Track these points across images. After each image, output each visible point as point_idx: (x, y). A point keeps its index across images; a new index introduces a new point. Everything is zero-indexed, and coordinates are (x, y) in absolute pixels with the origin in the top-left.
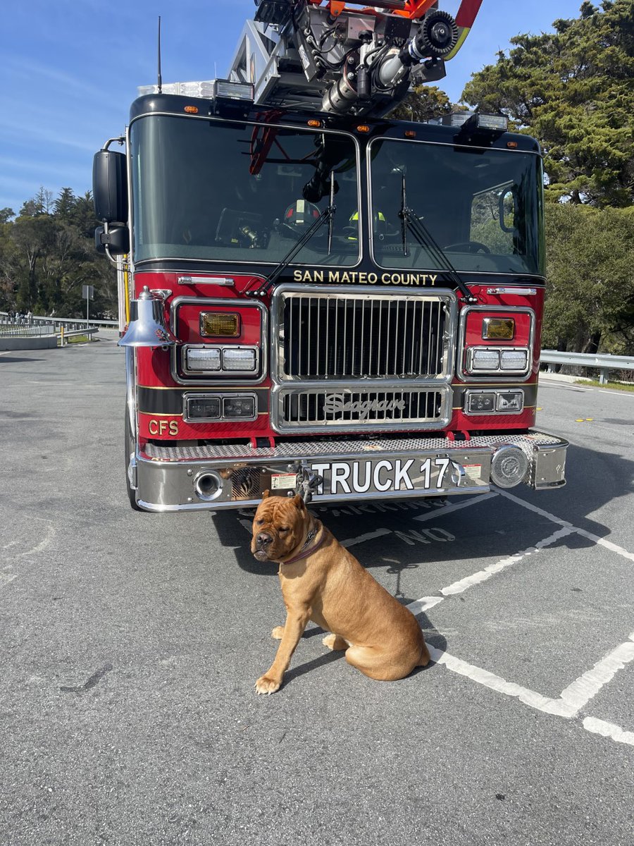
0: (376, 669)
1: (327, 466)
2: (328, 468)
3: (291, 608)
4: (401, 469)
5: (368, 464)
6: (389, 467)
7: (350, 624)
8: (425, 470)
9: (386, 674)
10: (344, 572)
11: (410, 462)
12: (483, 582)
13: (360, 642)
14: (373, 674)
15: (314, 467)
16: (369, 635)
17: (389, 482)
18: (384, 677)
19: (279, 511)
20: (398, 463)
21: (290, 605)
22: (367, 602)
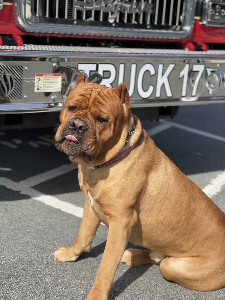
2: (95, 69)
3: (114, 217)
4: (163, 74)
6: (153, 72)
7: (175, 233)
8: (183, 77)
10: (166, 173)
11: (171, 67)
12: (218, 193)
13: (183, 252)
14: (200, 285)
15: (81, 67)
16: (196, 242)
17: (151, 88)
19: (98, 96)
20: (161, 66)
22: (193, 205)
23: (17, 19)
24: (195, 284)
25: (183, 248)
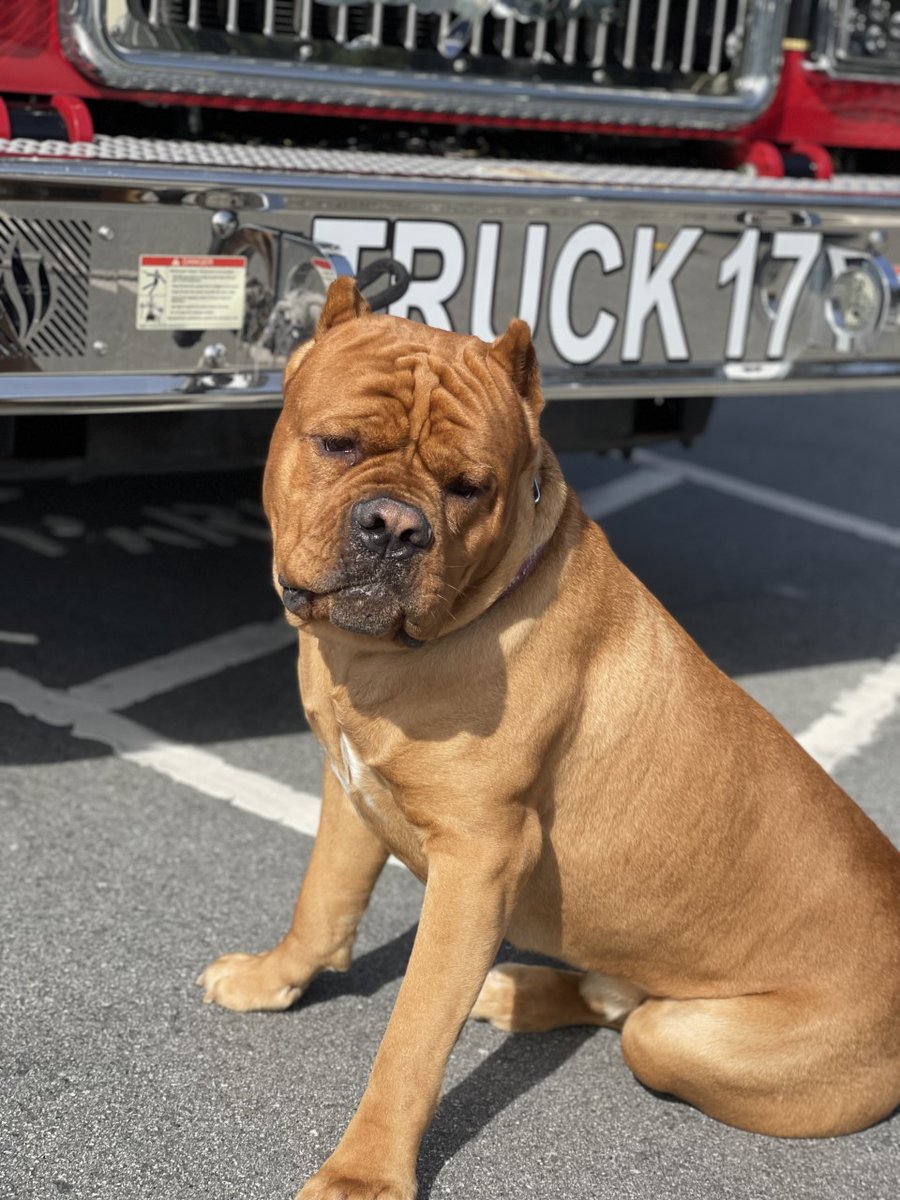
0: (797, 1088)
1: (374, 233)
2: (380, 242)
3: (450, 834)
4: (653, 269)
5: (536, 236)
6: (612, 260)
7: (681, 899)
8: (734, 280)
9: (838, 1103)
11: (687, 239)
13: (709, 977)
14: (781, 1114)
15: (325, 231)
16: (763, 937)
17: (606, 323)
18: (829, 1121)
20: (645, 237)
21: (446, 820)
22: (752, 788)
23: (70, 33)
24: (761, 1105)
25: (710, 963)
